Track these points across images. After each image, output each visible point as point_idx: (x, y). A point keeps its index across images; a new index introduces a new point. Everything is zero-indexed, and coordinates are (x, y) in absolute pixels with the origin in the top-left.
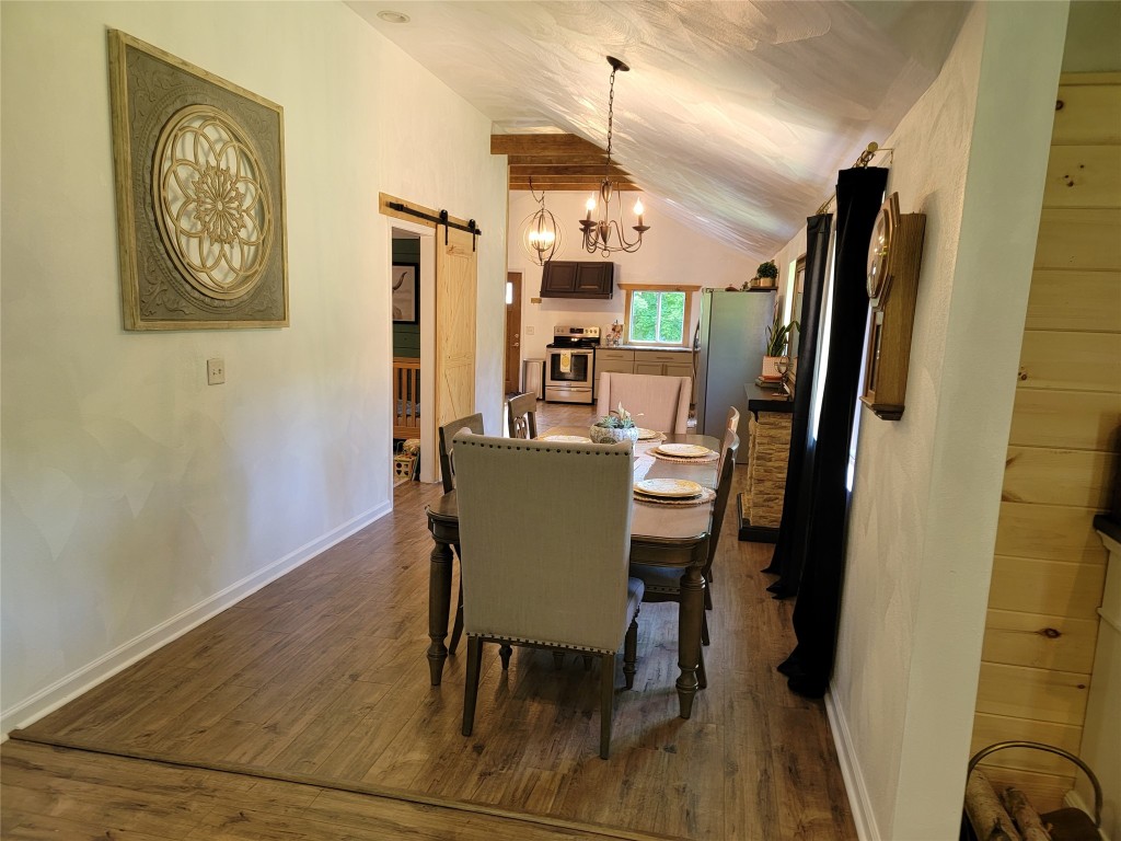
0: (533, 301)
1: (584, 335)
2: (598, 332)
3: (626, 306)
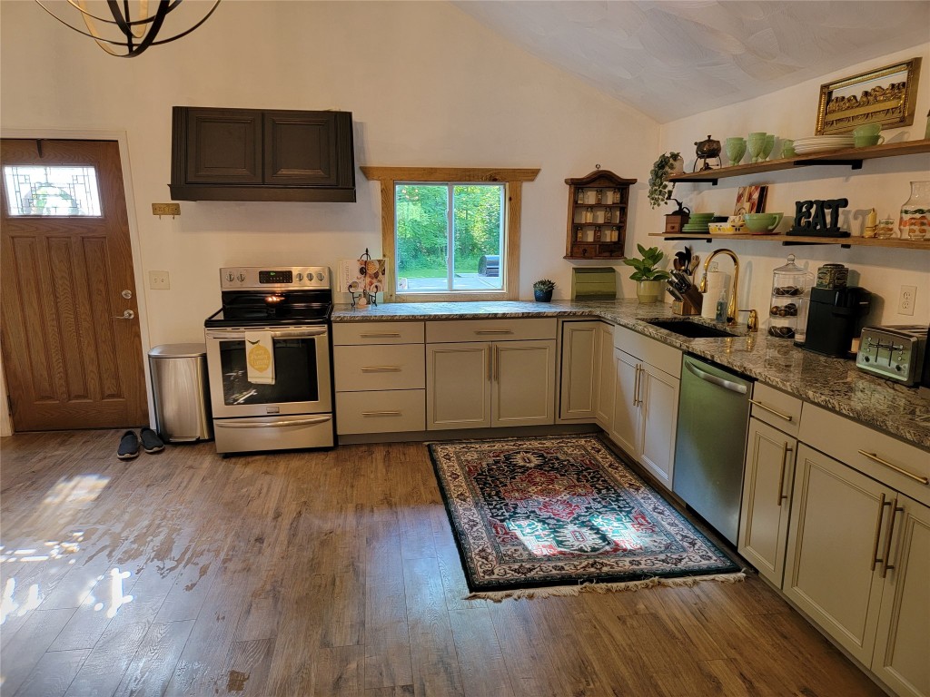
0: (158, 209)
1: (294, 286)
2: (326, 275)
3: (383, 217)
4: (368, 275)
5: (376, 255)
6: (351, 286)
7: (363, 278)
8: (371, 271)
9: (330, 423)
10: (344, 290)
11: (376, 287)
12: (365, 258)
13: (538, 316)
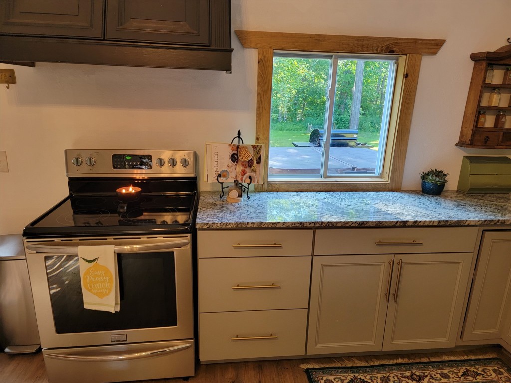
2: (191, 160)
3: (259, 94)
4: (239, 162)
5: (249, 139)
6: (219, 175)
7: (234, 166)
8: (244, 158)
9: (192, 350)
10: (212, 179)
11: (250, 177)
12: (236, 142)
13: (459, 224)
